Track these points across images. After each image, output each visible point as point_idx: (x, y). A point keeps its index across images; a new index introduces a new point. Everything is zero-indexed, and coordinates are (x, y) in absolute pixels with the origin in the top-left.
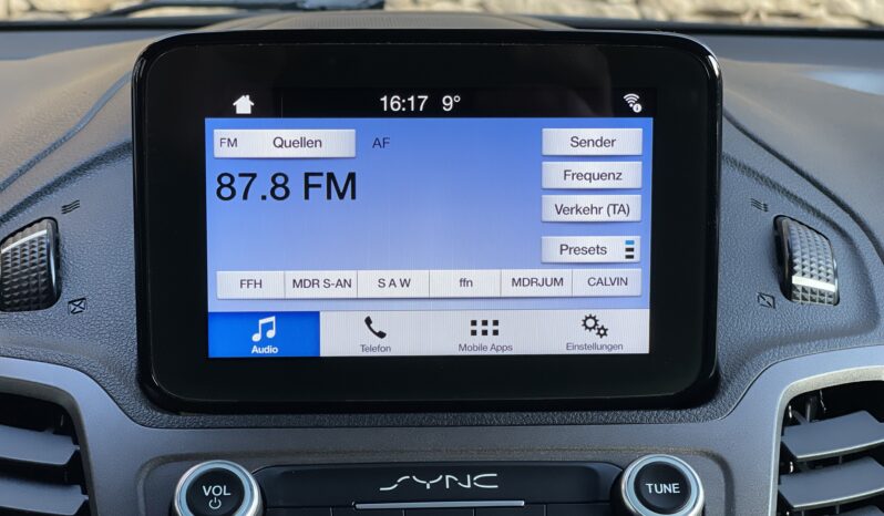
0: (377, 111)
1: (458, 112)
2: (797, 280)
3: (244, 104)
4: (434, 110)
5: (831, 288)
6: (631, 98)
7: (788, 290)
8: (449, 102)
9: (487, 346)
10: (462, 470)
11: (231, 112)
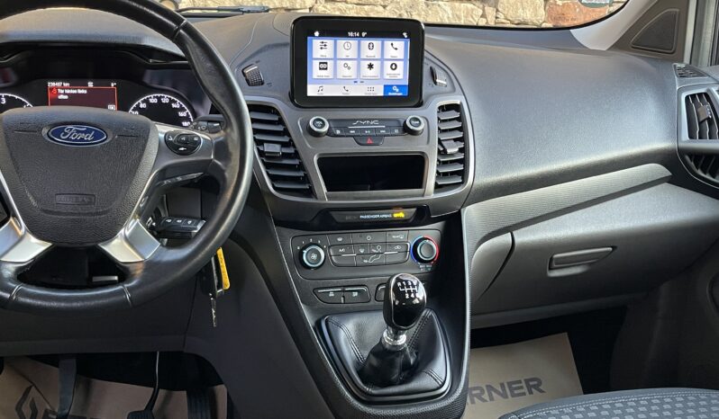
0: (347, 36)
1: (366, 36)
2: (437, 81)
3: (317, 34)
4: (361, 36)
5: (445, 83)
6: (405, 34)
7: (435, 83)
8: (364, 34)
9: (372, 94)
10: (370, 120)
11: (314, 36)
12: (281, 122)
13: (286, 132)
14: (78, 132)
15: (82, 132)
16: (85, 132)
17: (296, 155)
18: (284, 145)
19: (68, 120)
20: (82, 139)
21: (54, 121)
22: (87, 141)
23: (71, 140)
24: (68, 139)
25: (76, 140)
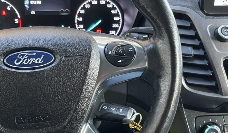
12: (192, 27)
13: (196, 37)
14: (30, 57)
15: (33, 57)
16: (36, 57)
17: (205, 57)
18: (195, 47)
19: (20, 47)
20: (34, 64)
21: (8, 49)
22: (39, 64)
23: (24, 65)
24: (21, 65)
25: (28, 65)
